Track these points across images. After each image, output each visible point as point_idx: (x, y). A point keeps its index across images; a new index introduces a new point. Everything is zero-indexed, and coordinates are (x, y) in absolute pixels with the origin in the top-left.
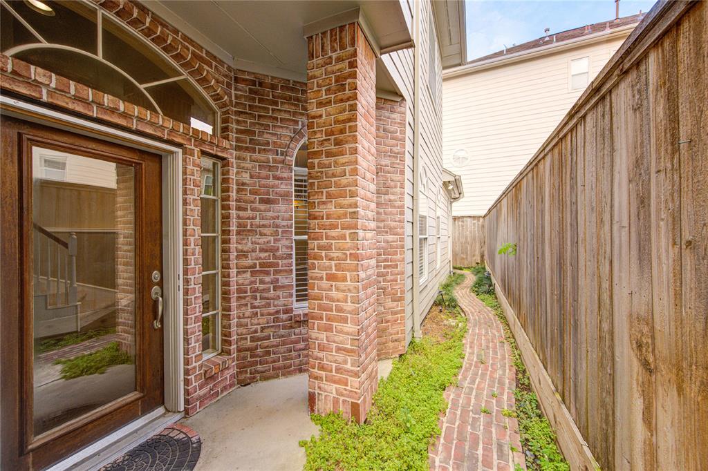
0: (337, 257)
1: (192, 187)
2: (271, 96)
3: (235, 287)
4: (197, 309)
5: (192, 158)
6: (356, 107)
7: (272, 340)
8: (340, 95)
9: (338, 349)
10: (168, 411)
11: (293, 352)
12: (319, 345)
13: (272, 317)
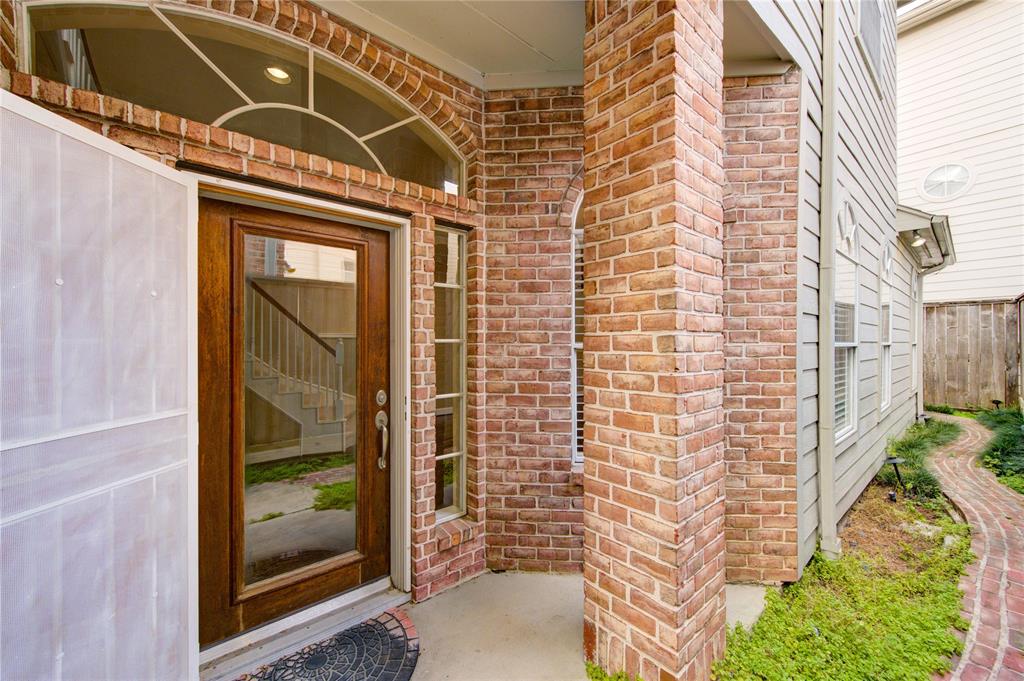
0: (635, 383)
1: (422, 272)
2: (538, 120)
3: (485, 420)
4: (429, 447)
5: (422, 231)
6: (673, 87)
7: (537, 509)
8: (643, 74)
9: (637, 560)
10: (393, 586)
11: (570, 536)
12: (602, 541)
13: (538, 472)
